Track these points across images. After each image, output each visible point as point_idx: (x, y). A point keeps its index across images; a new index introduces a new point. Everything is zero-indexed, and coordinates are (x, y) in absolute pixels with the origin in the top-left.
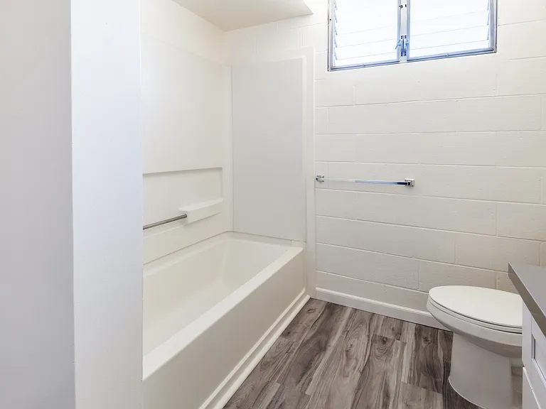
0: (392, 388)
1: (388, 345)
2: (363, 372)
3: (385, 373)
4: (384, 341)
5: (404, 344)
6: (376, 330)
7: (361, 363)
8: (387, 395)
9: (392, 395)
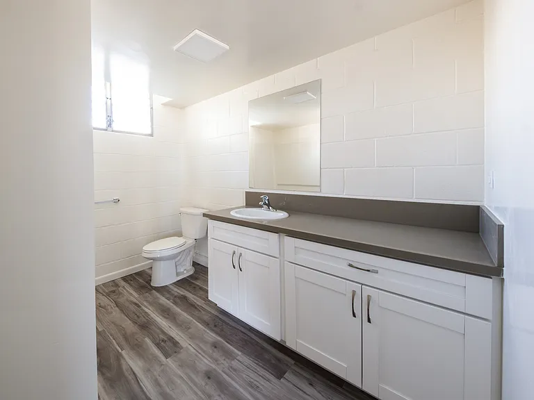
0: (135, 301)
1: (117, 292)
2: (117, 306)
3: (127, 300)
4: (114, 292)
5: (124, 287)
6: (104, 292)
7: (113, 305)
8: (136, 304)
9: (137, 302)
